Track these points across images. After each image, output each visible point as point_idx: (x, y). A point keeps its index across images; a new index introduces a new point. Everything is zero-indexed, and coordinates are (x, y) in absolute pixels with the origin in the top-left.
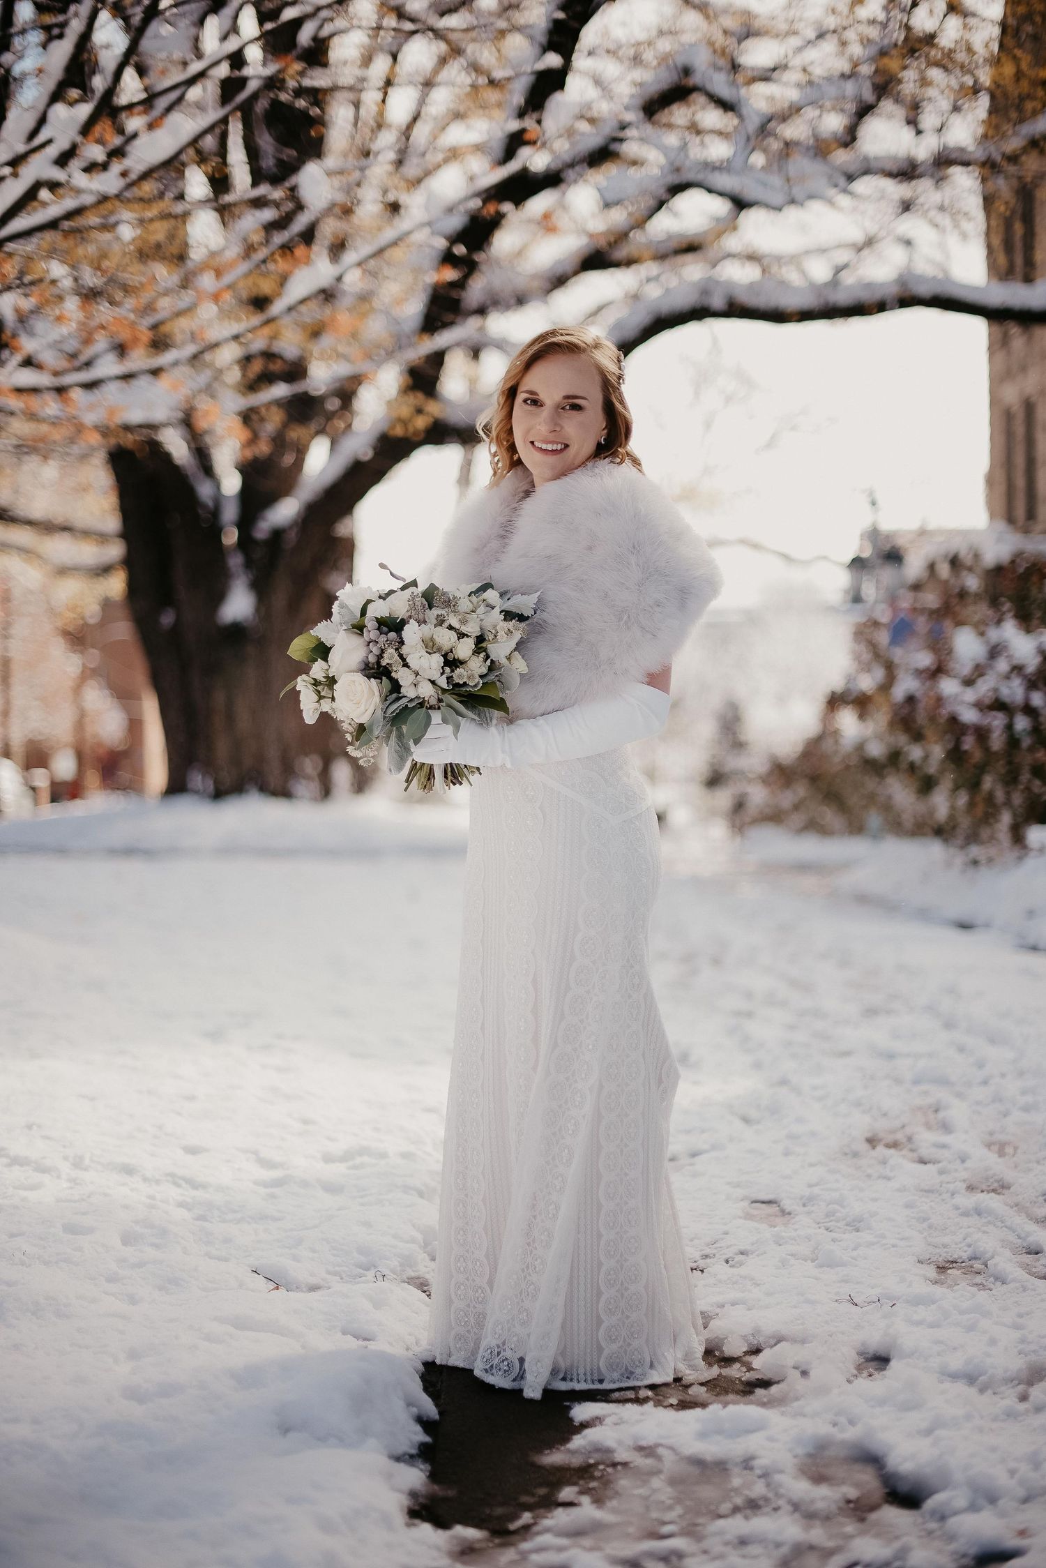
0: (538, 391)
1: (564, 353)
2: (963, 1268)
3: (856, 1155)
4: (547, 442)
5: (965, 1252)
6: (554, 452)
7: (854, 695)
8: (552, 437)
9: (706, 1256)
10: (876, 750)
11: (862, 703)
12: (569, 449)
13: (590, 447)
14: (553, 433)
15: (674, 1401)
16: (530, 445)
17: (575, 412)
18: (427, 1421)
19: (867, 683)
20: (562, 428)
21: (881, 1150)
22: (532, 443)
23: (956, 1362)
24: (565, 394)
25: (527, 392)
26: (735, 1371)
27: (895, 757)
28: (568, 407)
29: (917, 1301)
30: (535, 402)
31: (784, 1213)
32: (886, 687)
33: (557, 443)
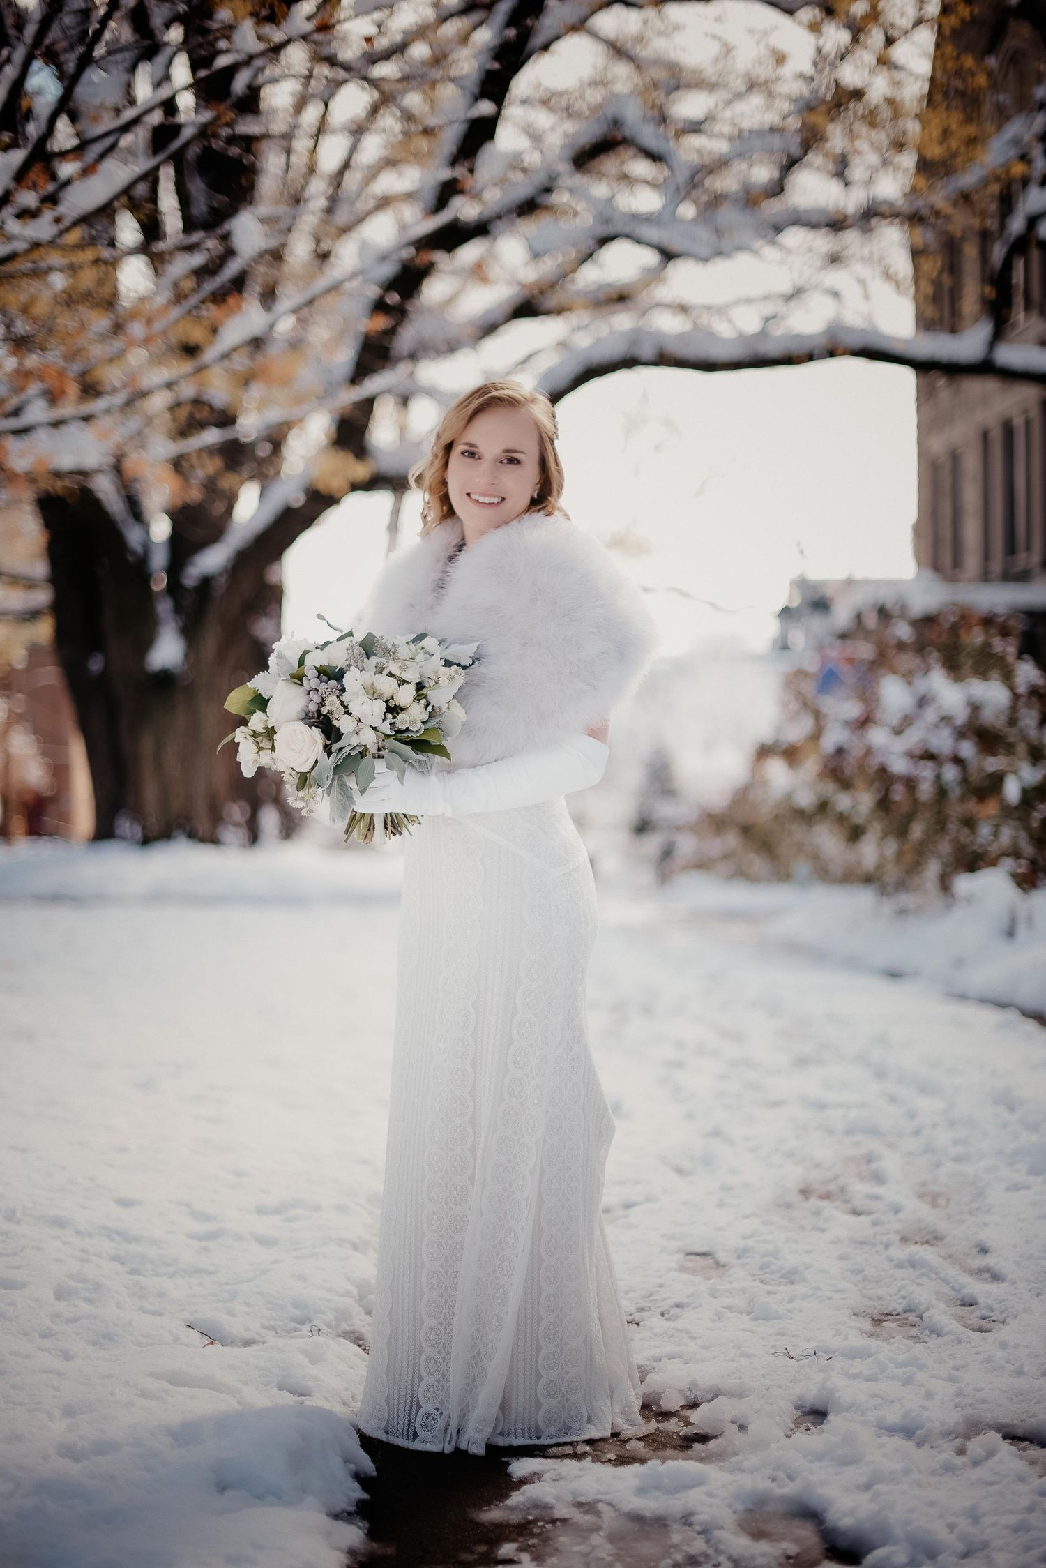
0: (477, 443)
1: (505, 407)
2: (898, 1320)
3: (789, 1206)
4: (484, 495)
5: (900, 1304)
6: (493, 505)
7: (784, 746)
8: (489, 490)
9: (641, 1309)
10: (805, 799)
11: (791, 754)
12: (504, 502)
13: (526, 501)
14: (491, 486)
15: (612, 1456)
16: (467, 496)
17: (512, 467)
18: (365, 1477)
19: (797, 732)
20: (500, 481)
21: (814, 1202)
22: (468, 494)
23: (893, 1416)
24: (504, 448)
25: (464, 443)
26: (672, 1426)
27: (823, 807)
28: (506, 461)
29: (853, 1354)
30: (472, 454)
31: (719, 1265)
32: (816, 735)
33: (494, 496)
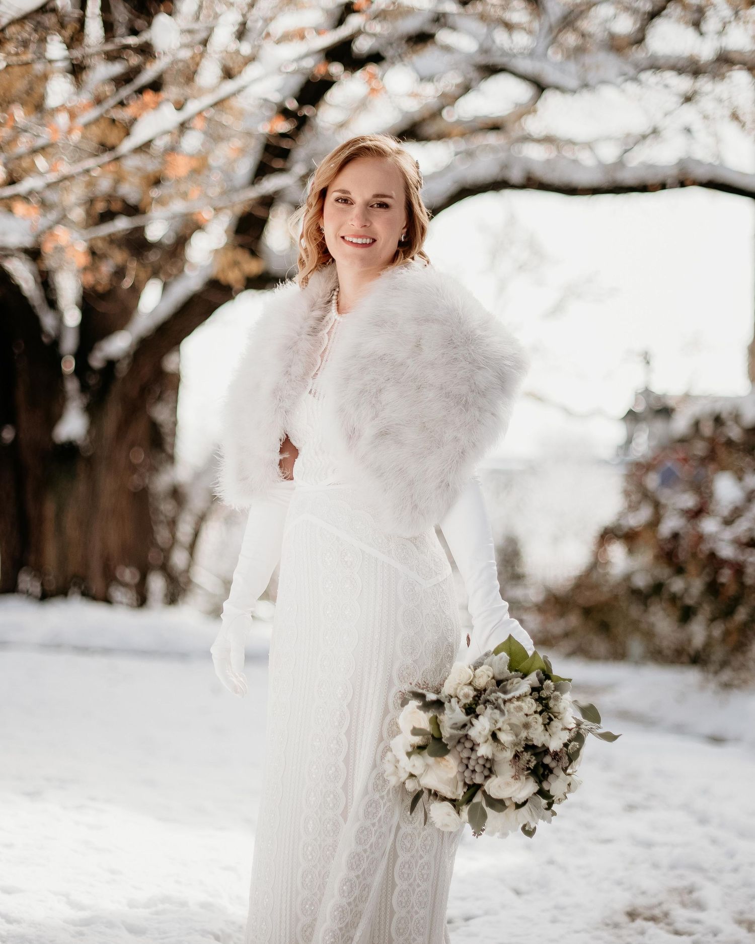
0: (350, 190)
1: (373, 156)
3: (616, 926)
4: (357, 236)
6: (364, 245)
7: (626, 530)
8: (362, 231)
10: (641, 581)
11: (630, 538)
12: (375, 244)
14: (364, 228)
16: (341, 240)
17: (382, 210)
19: (636, 520)
20: (371, 223)
21: (639, 923)
22: (343, 238)
24: (375, 192)
25: (340, 191)
27: (658, 588)
28: (376, 206)
30: (346, 201)
32: (655, 523)
33: (366, 237)
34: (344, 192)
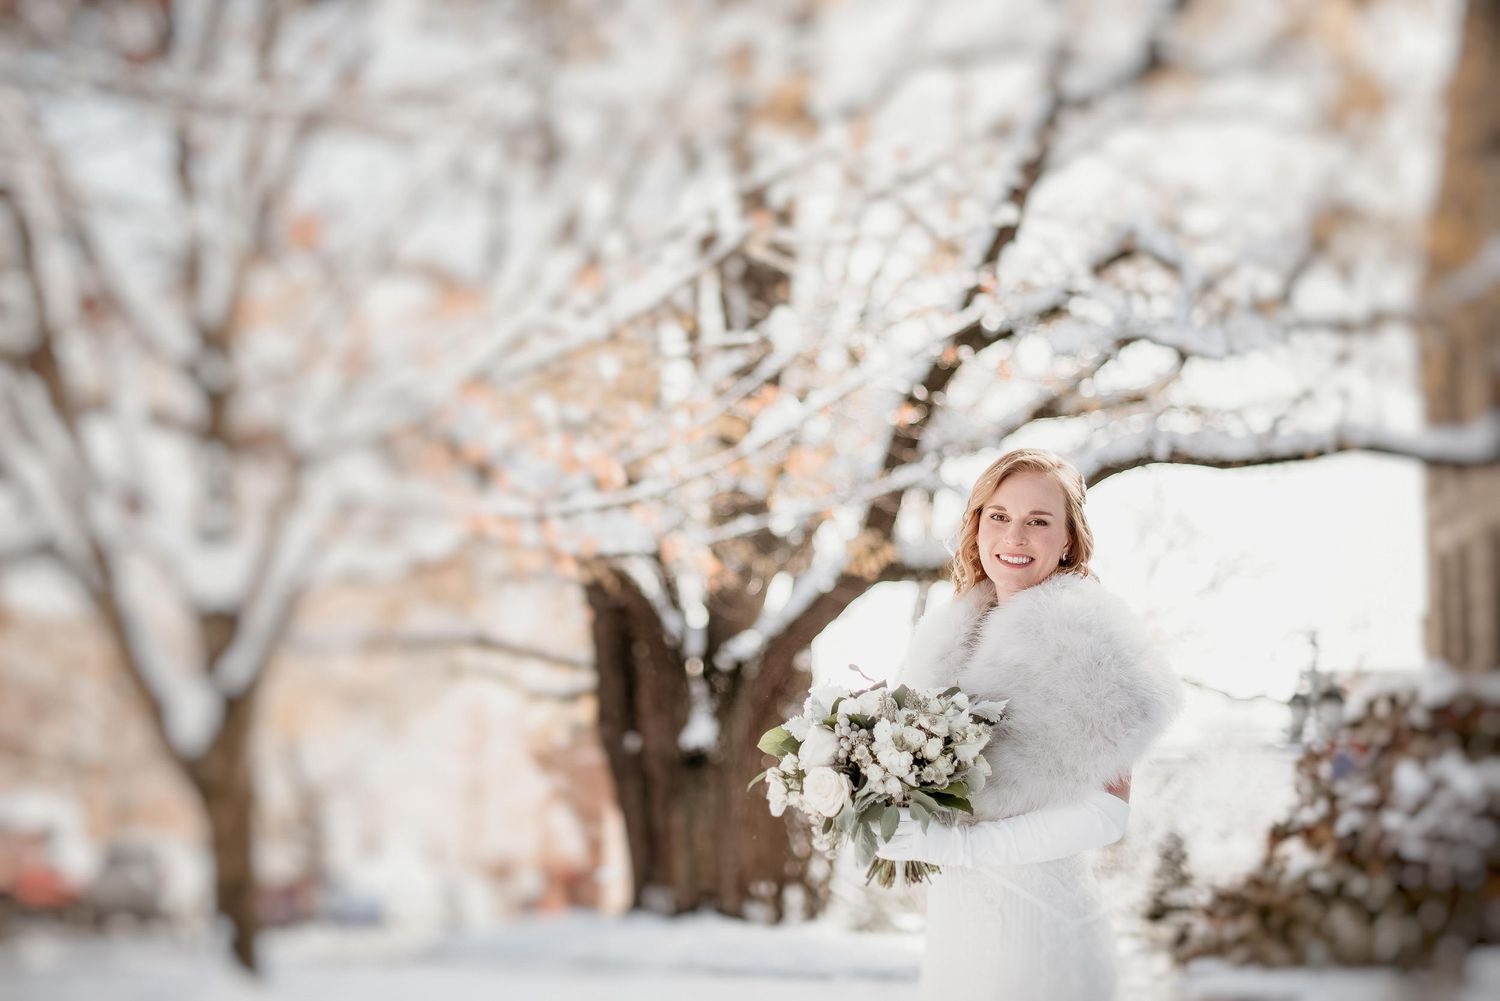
0: (1006, 507)
1: (1031, 471)
4: (1014, 555)
6: (1021, 565)
7: (1301, 826)
8: (1018, 550)
10: (1321, 881)
12: (1033, 562)
13: (1054, 562)
14: (1020, 547)
16: (996, 558)
17: (1041, 527)
19: (1309, 816)
20: (1028, 541)
22: (998, 556)
24: (1032, 509)
25: (994, 507)
27: (1339, 890)
28: (1033, 523)
30: (1002, 517)
32: (1331, 818)
33: (1023, 556)
34: (1000, 508)
